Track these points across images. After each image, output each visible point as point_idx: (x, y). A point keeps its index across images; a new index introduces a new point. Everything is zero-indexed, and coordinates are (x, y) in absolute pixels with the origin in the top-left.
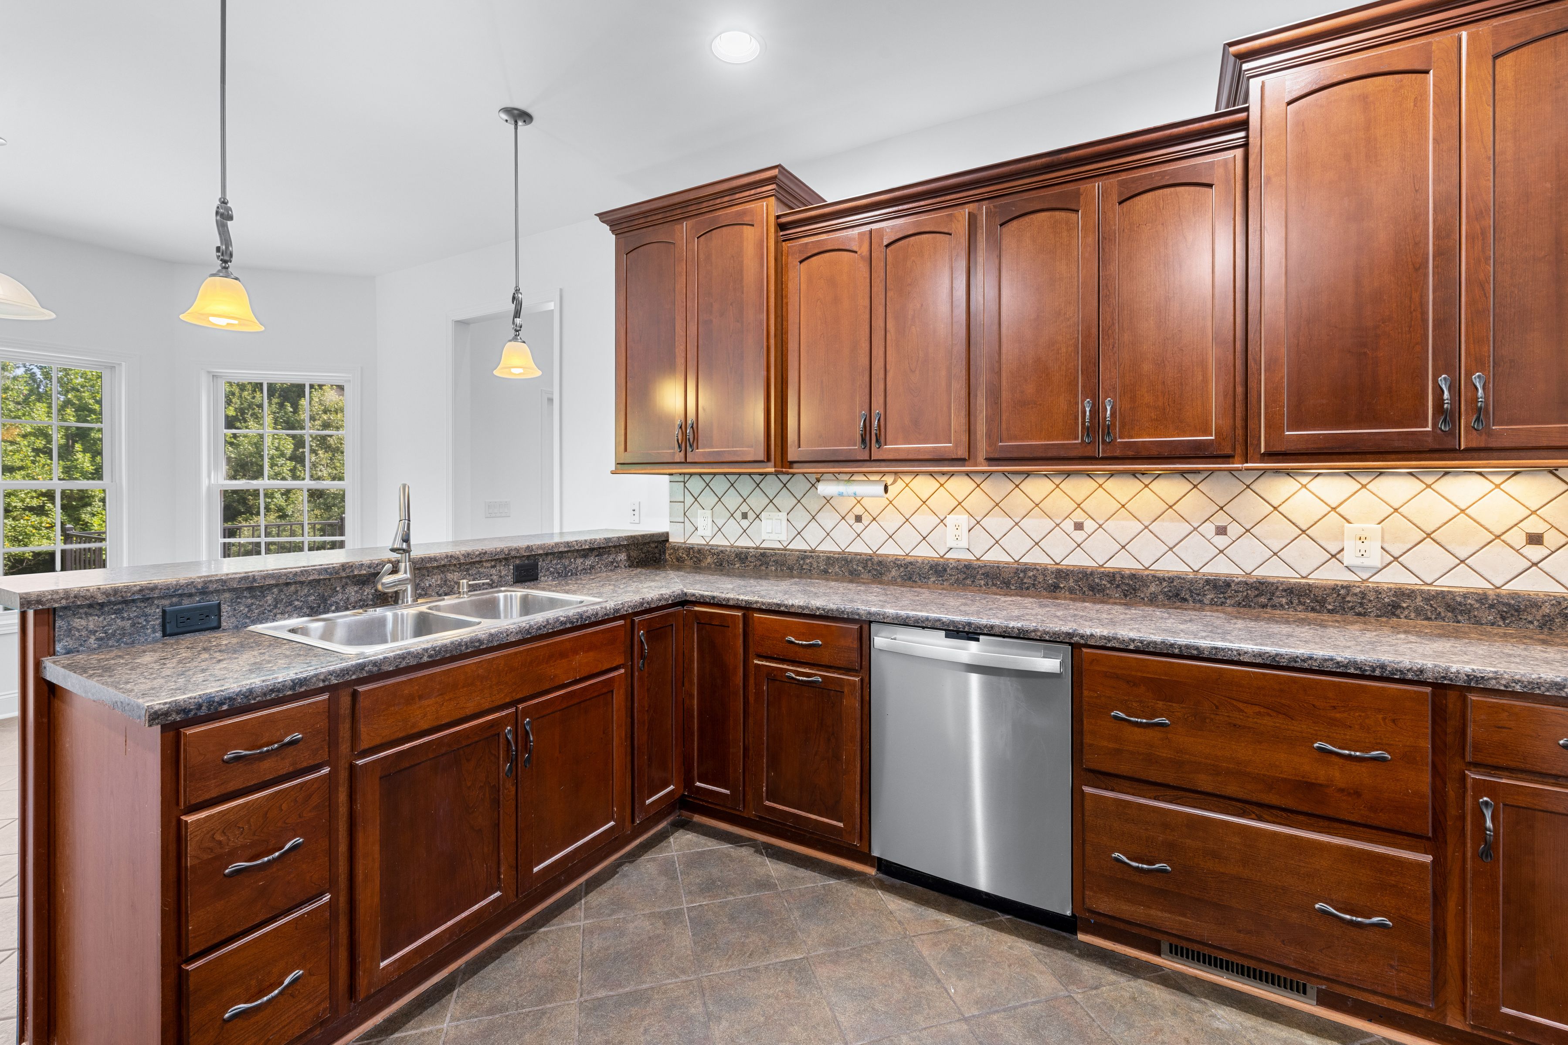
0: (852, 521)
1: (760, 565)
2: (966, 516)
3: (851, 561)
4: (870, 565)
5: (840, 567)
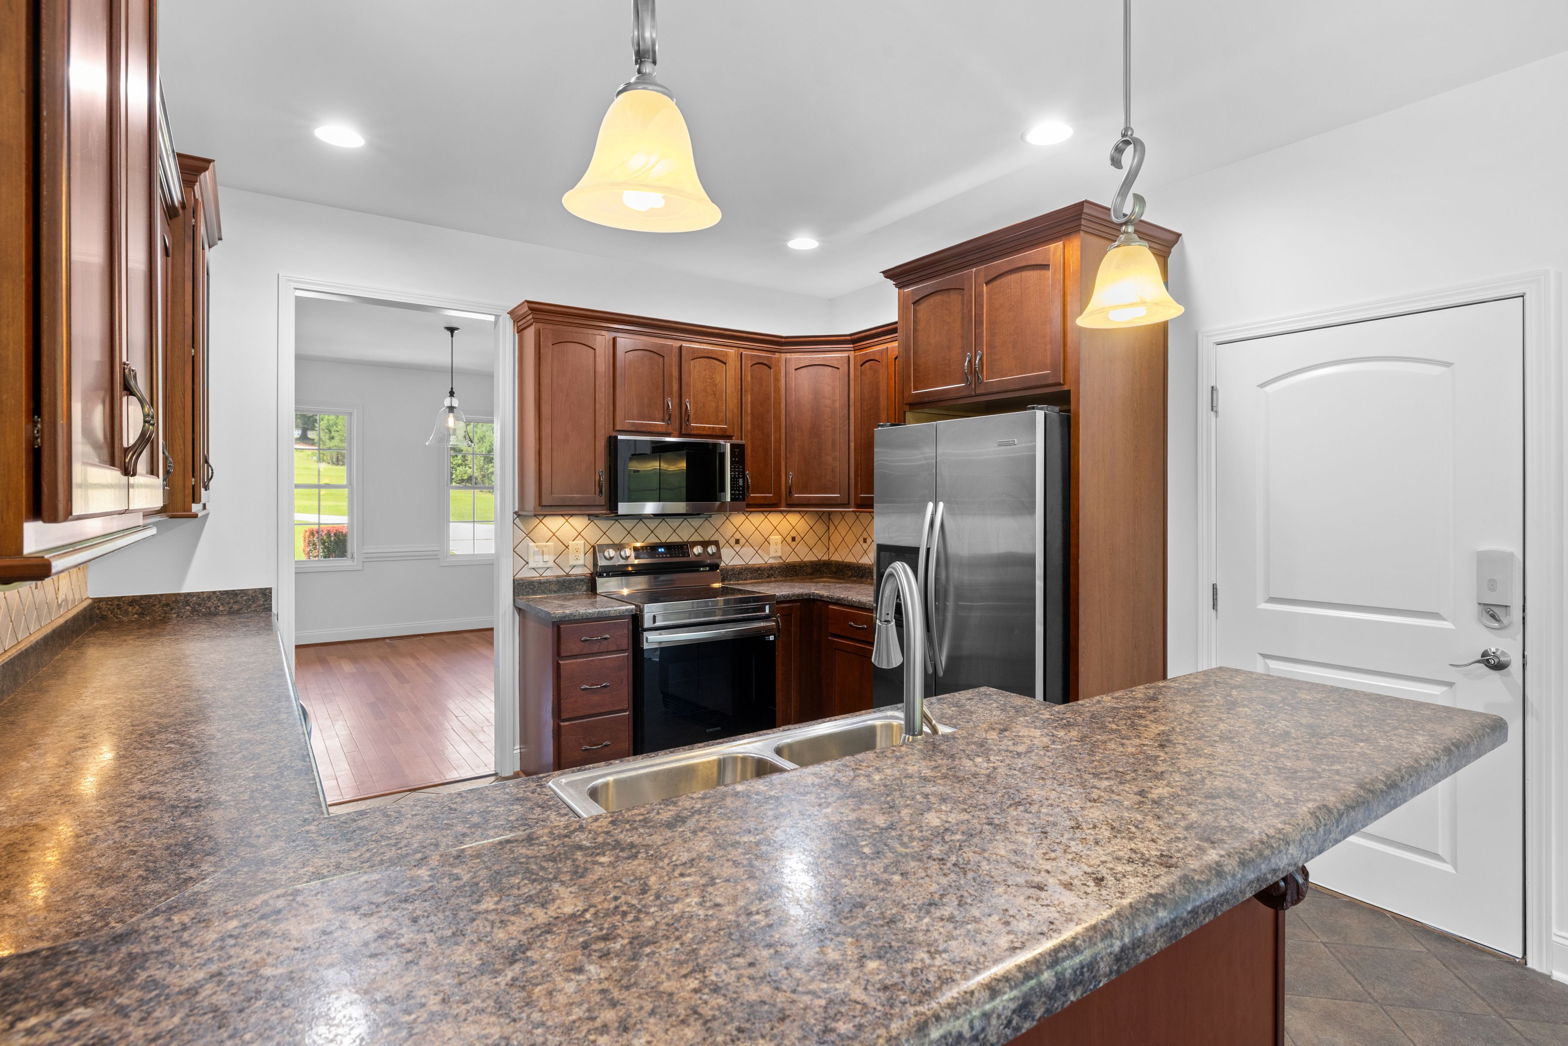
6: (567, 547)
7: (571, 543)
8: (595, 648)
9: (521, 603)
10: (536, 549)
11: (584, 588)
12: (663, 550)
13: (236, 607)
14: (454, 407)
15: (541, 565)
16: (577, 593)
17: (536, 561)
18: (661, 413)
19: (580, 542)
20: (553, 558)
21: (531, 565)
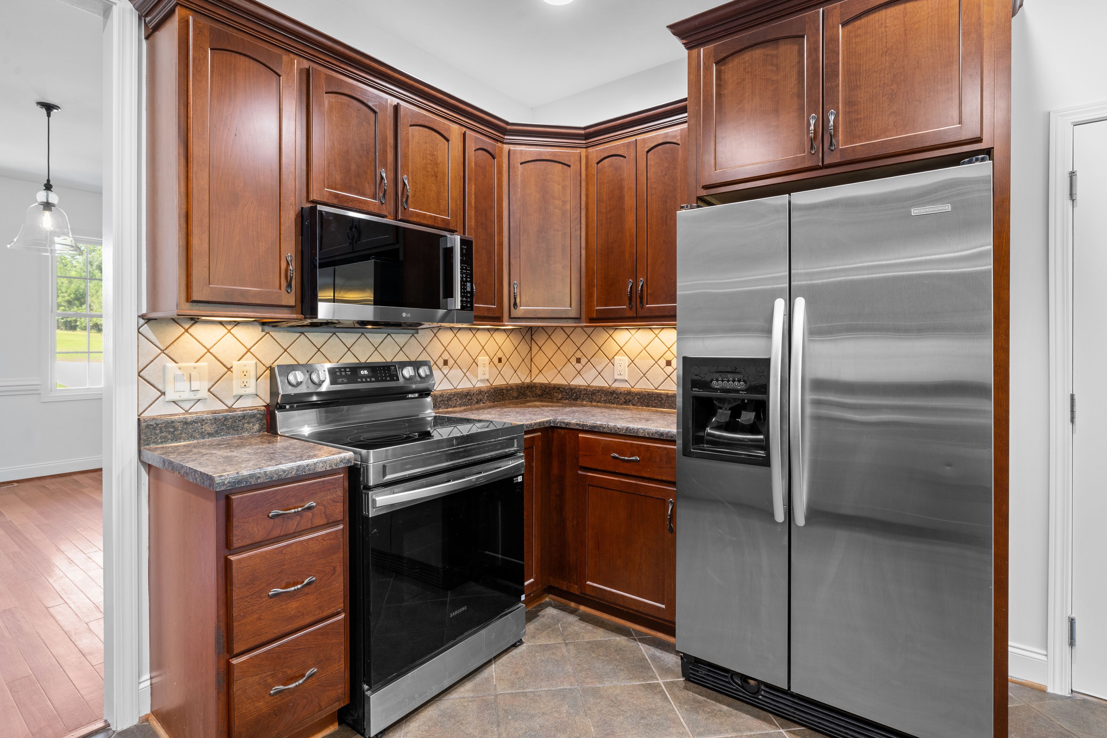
6: (229, 369)
7: (235, 364)
8: (292, 526)
9: (153, 456)
10: (179, 372)
11: (257, 427)
12: (366, 372)
14: (53, 205)
15: (186, 395)
16: (246, 434)
17: (178, 390)
18: (373, 188)
19: (249, 362)
20: (207, 385)
21: (171, 395)
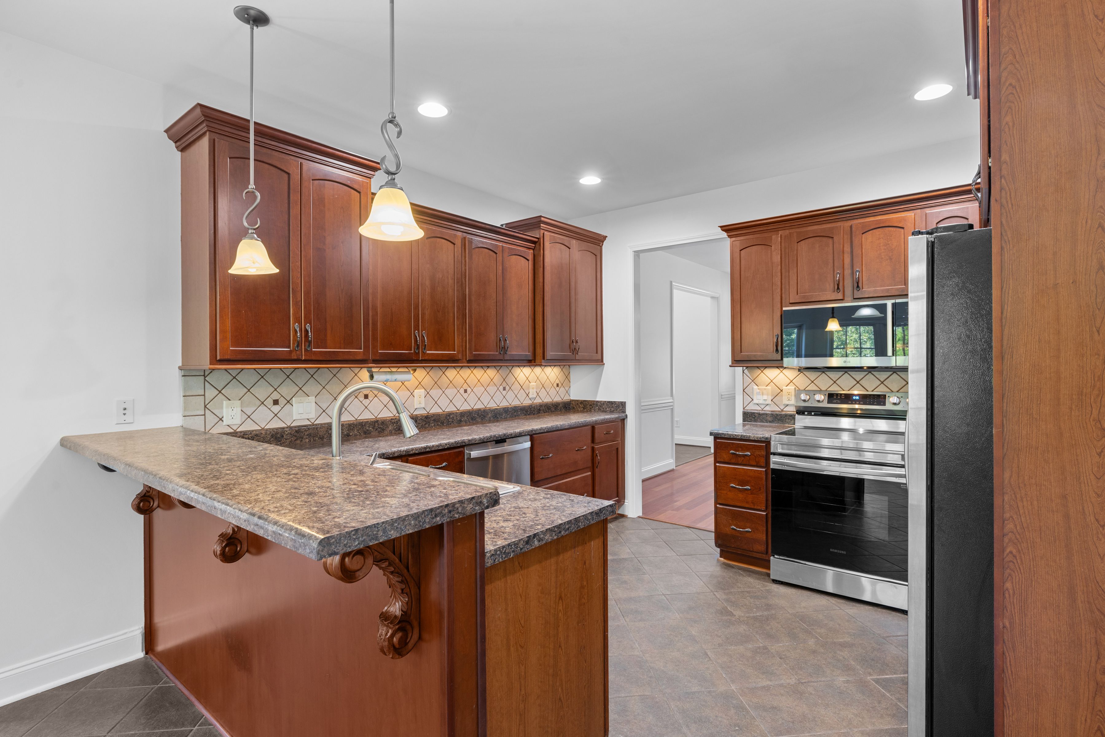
0: (362, 398)
1: (295, 440)
2: (424, 390)
3: (365, 425)
4: (376, 425)
5: (358, 430)
6: (782, 391)
7: (784, 388)
8: (740, 461)
10: (759, 391)
11: (792, 422)
12: (857, 398)
13: (612, 409)
15: (761, 402)
17: (759, 399)
18: (832, 284)
19: (792, 387)
20: (770, 398)
21: (755, 401)
